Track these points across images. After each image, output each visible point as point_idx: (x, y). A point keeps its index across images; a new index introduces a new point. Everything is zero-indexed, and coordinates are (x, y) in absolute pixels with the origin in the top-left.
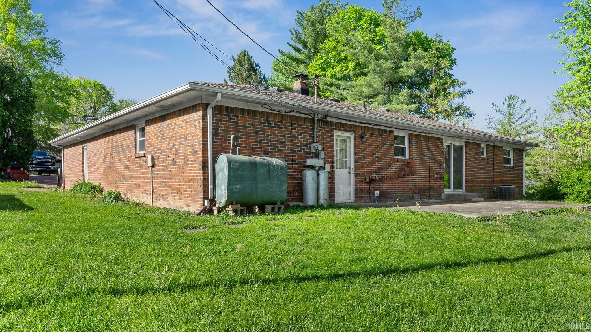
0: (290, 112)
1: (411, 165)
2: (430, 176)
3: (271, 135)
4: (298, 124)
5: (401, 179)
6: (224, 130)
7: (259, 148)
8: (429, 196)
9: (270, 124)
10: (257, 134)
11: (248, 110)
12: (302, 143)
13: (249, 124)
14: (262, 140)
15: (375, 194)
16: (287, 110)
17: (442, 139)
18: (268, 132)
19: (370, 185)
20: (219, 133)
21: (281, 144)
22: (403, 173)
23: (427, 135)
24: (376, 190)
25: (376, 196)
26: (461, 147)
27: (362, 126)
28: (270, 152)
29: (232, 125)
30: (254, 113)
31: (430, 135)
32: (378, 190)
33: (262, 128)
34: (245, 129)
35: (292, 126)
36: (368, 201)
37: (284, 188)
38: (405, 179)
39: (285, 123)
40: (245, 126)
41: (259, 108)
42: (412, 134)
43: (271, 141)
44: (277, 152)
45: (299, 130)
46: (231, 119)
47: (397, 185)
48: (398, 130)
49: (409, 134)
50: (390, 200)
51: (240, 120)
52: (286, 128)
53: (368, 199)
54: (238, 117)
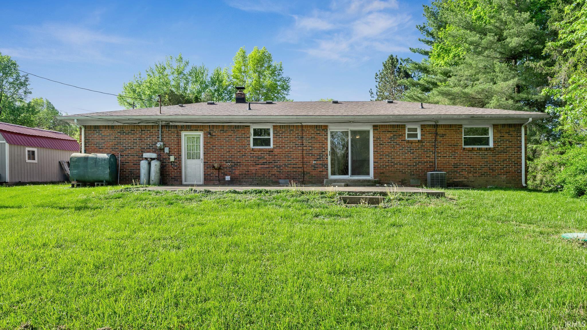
0: (139, 123)
1: (274, 153)
2: (303, 162)
3: (126, 139)
4: (147, 130)
5: (260, 166)
6: (93, 139)
7: (117, 148)
8: (303, 182)
9: (125, 132)
10: (115, 139)
11: (108, 126)
12: (151, 143)
13: (109, 134)
14: (119, 143)
15: (225, 178)
16: (137, 122)
17: (327, 126)
18: (123, 138)
19: (219, 171)
20: (90, 141)
21: (133, 145)
22: (261, 161)
23: (300, 124)
24: (227, 175)
25: (226, 180)
26: (369, 131)
27: (210, 125)
28: (124, 150)
29: (98, 136)
30: (113, 127)
31: (303, 124)
32: (229, 175)
33: (118, 136)
34: (106, 138)
35: (141, 132)
36: (216, 183)
37: (106, 172)
38: (265, 166)
39: (136, 130)
40: (107, 136)
41: (117, 124)
42: (277, 126)
43: (125, 143)
44: (130, 150)
45: (148, 134)
46: (97, 132)
47: (254, 171)
48: (254, 124)
49: (274, 126)
50: (244, 183)
51: (103, 132)
52: (137, 134)
53: (217, 182)
54: (102, 131)
